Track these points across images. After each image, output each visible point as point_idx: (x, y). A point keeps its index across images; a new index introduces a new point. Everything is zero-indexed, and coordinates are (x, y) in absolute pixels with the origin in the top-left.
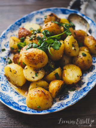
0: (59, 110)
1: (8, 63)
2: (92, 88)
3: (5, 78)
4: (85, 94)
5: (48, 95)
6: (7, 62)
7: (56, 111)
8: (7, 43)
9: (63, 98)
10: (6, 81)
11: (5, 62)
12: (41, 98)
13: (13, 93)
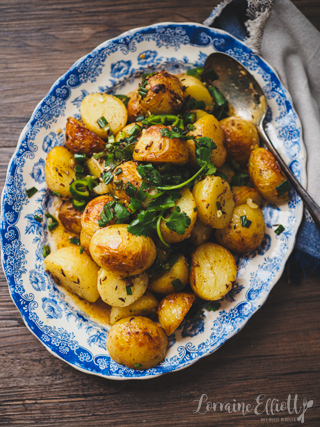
0: (182, 366)
1: (48, 230)
2: (258, 308)
3: (48, 280)
4: (240, 324)
5: (157, 338)
6: (45, 227)
7: (177, 370)
8: (36, 165)
9: (191, 330)
10: (52, 287)
11: (41, 229)
12: (144, 349)
13: (73, 318)
